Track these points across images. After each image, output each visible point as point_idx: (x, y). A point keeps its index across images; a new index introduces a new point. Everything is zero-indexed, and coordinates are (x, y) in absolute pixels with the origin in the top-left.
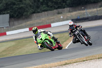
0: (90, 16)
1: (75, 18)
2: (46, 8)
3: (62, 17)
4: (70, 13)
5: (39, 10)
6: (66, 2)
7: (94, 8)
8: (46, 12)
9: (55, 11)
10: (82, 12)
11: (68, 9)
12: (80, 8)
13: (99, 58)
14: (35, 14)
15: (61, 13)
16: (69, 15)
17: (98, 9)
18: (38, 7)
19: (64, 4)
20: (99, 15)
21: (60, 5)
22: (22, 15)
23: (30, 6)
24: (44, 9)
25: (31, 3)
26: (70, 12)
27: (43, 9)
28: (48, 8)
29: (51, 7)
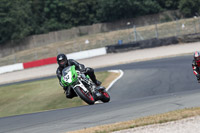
0: (142, 38)
1: (114, 43)
2: (56, 25)
3: (87, 42)
4: (103, 35)
5: (42, 29)
6: (95, 12)
7: (150, 24)
8: (56, 33)
9: (74, 30)
10: (127, 31)
11: (100, 25)
12: (122, 24)
13: (161, 122)
14: (34, 37)
15: (86, 34)
16: (101, 37)
17: (159, 25)
18: (40, 23)
19: (92, 16)
20: (160, 37)
21: (84, 19)
22: (9, 38)
23: (26, 20)
24: (53, 25)
25: (26, 16)
26: (102, 31)
27: (50, 26)
28: (60, 25)
29: (67, 22)
